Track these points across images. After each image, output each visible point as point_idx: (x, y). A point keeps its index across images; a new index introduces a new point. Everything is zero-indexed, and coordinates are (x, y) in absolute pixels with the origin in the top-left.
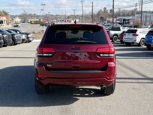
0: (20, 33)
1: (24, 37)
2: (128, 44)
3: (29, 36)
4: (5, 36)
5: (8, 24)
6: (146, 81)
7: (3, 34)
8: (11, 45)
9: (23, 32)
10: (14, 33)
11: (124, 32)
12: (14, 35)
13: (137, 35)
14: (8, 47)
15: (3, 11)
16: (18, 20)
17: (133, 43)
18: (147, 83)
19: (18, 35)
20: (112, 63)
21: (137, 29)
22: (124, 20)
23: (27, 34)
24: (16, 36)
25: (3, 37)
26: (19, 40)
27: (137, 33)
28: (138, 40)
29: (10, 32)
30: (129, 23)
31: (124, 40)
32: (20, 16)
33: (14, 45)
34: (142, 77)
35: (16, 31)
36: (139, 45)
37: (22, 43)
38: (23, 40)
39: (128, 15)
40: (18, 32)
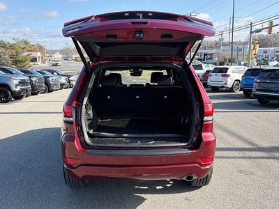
0: (58, 74)
1: (63, 80)
2: (215, 89)
3: (71, 78)
4: (34, 79)
5: (44, 62)
6: (259, 154)
7: (30, 77)
8: (44, 93)
9: (63, 73)
10: (49, 74)
11: (208, 72)
12: (49, 77)
13: (229, 76)
14: (39, 95)
15: (38, 44)
16: (58, 56)
17: (223, 87)
18: (261, 158)
19: (54, 78)
20: (209, 134)
21: (228, 67)
22: (205, 55)
23: (69, 77)
24: (51, 79)
25: (31, 81)
26: (56, 85)
27: (228, 73)
28: (230, 83)
29: (44, 74)
30: (211, 58)
31: (209, 82)
32: (61, 52)
33: (49, 92)
34: (250, 146)
35: (52, 72)
36: (231, 90)
37: (61, 89)
38: (62, 85)
39: (211, 48)
40: (55, 74)
